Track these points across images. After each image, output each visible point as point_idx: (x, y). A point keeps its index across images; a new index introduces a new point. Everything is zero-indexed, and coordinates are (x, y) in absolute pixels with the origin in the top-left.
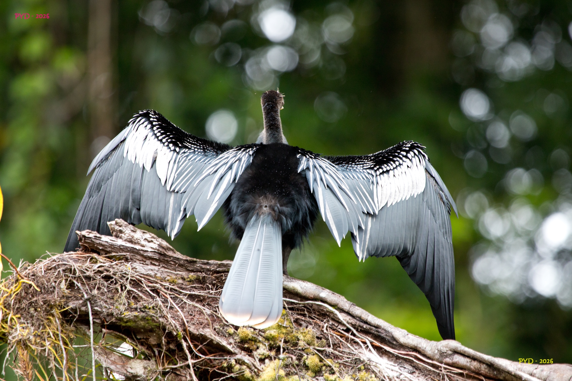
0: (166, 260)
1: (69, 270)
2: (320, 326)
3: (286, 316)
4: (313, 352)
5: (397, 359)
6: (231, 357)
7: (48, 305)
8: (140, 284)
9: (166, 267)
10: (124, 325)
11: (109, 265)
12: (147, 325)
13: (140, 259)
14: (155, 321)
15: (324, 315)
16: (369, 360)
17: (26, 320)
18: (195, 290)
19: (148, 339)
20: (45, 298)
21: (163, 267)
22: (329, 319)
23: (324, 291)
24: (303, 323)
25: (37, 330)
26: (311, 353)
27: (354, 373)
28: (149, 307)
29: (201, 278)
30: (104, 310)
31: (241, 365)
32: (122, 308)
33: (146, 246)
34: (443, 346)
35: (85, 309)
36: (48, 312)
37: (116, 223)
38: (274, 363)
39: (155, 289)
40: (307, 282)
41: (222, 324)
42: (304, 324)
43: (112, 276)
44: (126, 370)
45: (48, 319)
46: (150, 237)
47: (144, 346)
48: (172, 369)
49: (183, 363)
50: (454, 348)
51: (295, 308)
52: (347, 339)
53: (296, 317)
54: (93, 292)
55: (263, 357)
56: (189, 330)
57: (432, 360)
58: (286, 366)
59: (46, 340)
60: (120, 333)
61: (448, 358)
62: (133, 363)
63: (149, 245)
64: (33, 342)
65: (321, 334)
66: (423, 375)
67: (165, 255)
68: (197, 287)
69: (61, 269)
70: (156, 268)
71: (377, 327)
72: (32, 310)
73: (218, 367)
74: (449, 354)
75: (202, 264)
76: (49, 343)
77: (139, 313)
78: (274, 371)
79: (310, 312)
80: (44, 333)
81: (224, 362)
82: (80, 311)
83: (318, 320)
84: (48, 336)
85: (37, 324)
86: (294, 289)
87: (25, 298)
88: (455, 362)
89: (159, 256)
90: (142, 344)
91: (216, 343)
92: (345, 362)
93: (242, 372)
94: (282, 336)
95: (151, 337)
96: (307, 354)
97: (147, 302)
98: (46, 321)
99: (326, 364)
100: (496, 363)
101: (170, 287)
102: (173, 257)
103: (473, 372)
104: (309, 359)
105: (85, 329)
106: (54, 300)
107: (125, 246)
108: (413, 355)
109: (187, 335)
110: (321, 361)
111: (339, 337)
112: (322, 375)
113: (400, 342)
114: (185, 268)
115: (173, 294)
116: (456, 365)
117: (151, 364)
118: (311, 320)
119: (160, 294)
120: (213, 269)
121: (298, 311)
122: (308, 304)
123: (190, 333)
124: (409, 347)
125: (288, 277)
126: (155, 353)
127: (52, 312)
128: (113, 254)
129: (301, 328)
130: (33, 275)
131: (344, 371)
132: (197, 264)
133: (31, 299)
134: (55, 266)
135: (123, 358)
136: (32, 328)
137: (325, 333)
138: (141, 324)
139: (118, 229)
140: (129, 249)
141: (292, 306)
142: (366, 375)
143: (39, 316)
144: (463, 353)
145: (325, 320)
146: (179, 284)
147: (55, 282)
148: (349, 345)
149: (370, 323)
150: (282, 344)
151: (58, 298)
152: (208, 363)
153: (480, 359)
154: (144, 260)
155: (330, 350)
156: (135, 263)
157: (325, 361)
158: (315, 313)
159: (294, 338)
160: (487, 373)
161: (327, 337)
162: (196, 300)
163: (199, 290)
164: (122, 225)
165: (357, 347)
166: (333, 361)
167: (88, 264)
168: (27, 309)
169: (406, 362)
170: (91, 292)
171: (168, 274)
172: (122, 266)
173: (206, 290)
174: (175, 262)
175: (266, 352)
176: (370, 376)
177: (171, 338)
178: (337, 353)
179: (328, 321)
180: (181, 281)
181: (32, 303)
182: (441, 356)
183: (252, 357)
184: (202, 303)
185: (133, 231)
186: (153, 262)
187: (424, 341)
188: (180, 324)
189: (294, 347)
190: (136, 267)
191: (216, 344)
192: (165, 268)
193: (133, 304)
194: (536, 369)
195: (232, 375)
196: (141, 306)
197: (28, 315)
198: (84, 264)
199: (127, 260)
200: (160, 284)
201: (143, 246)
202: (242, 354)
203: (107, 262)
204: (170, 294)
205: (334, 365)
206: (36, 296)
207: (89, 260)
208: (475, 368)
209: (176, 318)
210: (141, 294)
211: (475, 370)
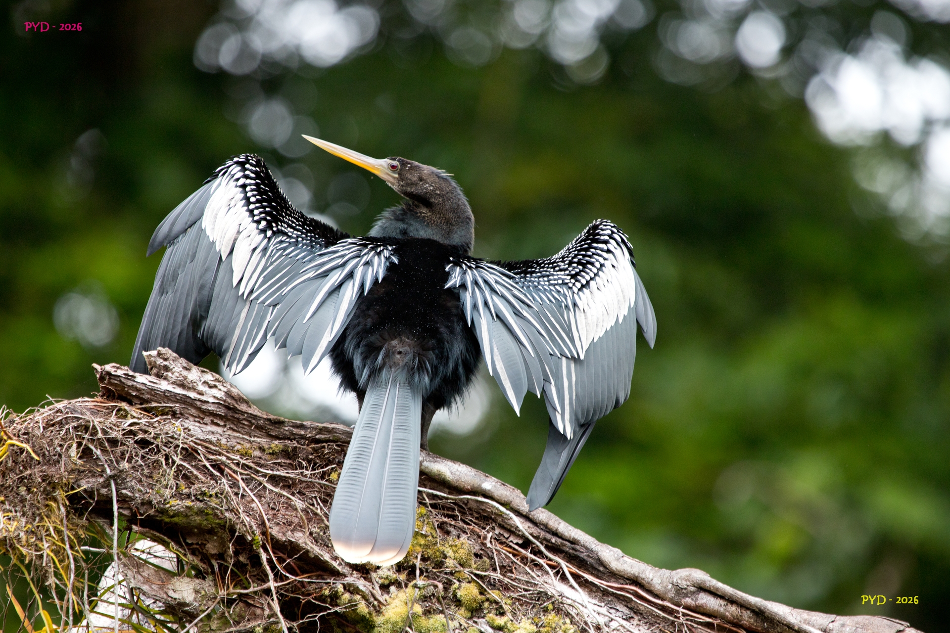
0: (236, 418)
1: (84, 427)
2: (479, 537)
3: (427, 518)
4: (468, 578)
5: (603, 595)
6: (337, 580)
7: (50, 483)
8: (196, 455)
9: (236, 429)
10: (167, 520)
11: (146, 422)
12: (205, 522)
13: (194, 415)
14: (218, 516)
15: (486, 518)
16: (561, 595)
17: (14, 507)
18: (280, 468)
19: (205, 545)
20: (44, 472)
21: (231, 429)
22: (494, 525)
23: (488, 479)
24: (452, 529)
25: (31, 523)
26: (465, 579)
27: (536, 615)
28: (211, 493)
29: (290, 449)
30: (137, 495)
31: (352, 593)
32: (167, 493)
33: (206, 394)
34: (681, 579)
35: (106, 492)
36: (47, 495)
37: (159, 354)
38: (405, 592)
39: (217, 464)
40: (459, 463)
41: (323, 525)
42: (454, 532)
43: (152, 440)
44: (166, 593)
45: (47, 506)
46: (212, 379)
47: (197, 556)
48: (240, 595)
49: (258, 586)
50: (700, 582)
51: (439, 505)
52: (524, 559)
53: (441, 520)
54: (121, 465)
55: (387, 582)
56: (270, 533)
57: (663, 600)
58: (425, 599)
59: (44, 540)
60: (160, 533)
61: (689, 597)
62: (178, 583)
63: (211, 393)
64: (24, 543)
65: (481, 549)
66: (647, 623)
67: (235, 410)
68: (283, 464)
69: (71, 426)
70: (219, 430)
71: (574, 542)
72: (23, 490)
73: (315, 595)
74: (691, 591)
75: (293, 427)
76: (48, 545)
77: (194, 503)
78: (404, 605)
79: (463, 513)
80: (40, 528)
81: (325, 588)
82: (99, 494)
83: (476, 526)
84: (46, 534)
85: (30, 513)
86: (439, 475)
87: (12, 470)
88: (700, 604)
89: (225, 411)
90: (193, 553)
91: (313, 556)
92: (521, 596)
93: (353, 605)
94: (419, 549)
95: (208, 542)
96: (459, 581)
97: (206, 486)
98: (43, 510)
99: (492, 599)
100: (768, 610)
101: (242, 461)
102: (247, 413)
103: (729, 622)
104: (462, 589)
105: (103, 525)
106: (58, 476)
107: (174, 392)
108: (632, 590)
109: (267, 541)
110: (481, 593)
111: (511, 556)
112: (482, 615)
113: (611, 569)
114: (265, 433)
115: (247, 475)
116: (702, 610)
117: (207, 586)
118: (465, 526)
119: (225, 472)
120: (310, 435)
121: (444, 510)
122: (461, 500)
123: (272, 538)
124: (626, 577)
125: (429, 454)
126: (214, 569)
127: (55, 494)
128: (154, 404)
129: (450, 539)
130: (24, 434)
131: (519, 610)
132: (286, 426)
133: (21, 472)
134: (62, 420)
135: (161, 573)
136: (24, 520)
137: (488, 548)
138: (195, 520)
139: (162, 364)
140: (179, 398)
141: (434, 502)
142: (556, 619)
143: (34, 500)
144: (713, 591)
145: (488, 528)
146: (256, 457)
147: (61, 446)
148: (527, 569)
149: (562, 534)
150: (418, 563)
151: (65, 471)
152: (297, 588)
153: (742, 602)
154: (202, 416)
155: (497, 575)
156: (186, 421)
157: (489, 593)
158: (471, 514)
159: (438, 553)
160: (753, 624)
161: (491, 554)
162: (281, 485)
163: (286, 469)
164: (168, 358)
165: (539, 573)
166: (501, 594)
167: (113, 419)
168: (15, 489)
169: (618, 601)
170: (118, 464)
171: (238, 441)
172: (167, 425)
173: (296, 469)
174: (250, 422)
175: (391, 575)
176: (562, 621)
177: (243, 544)
178: (506, 580)
179: (493, 529)
180: (257, 453)
181: (23, 479)
182: (678, 593)
183: (368, 582)
184: (291, 489)
185: (185, 368)
186: (216, 421)
187: (650, 568)
188: (257, 523)
189: (438, 569)
190: (189, 428)
191: (314, 558)
192: (234, 430)
193: (183, 487)
194: (833, 621)
195: (338, 609)
196: (197, 491)
197: (17, 498)
198: (107, 419)
199: (174, 415)
200: (226, 456)
201: (201, 394)
202: (353, 576)
203: (143, 417)
204: (241, 474)
205: (504, 601)
206: (30, 468)
207: (114, 412)
208: (732, 615)
209: (251, 513)
210: (195, 472)
211: (732, 618)
